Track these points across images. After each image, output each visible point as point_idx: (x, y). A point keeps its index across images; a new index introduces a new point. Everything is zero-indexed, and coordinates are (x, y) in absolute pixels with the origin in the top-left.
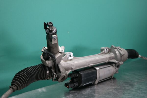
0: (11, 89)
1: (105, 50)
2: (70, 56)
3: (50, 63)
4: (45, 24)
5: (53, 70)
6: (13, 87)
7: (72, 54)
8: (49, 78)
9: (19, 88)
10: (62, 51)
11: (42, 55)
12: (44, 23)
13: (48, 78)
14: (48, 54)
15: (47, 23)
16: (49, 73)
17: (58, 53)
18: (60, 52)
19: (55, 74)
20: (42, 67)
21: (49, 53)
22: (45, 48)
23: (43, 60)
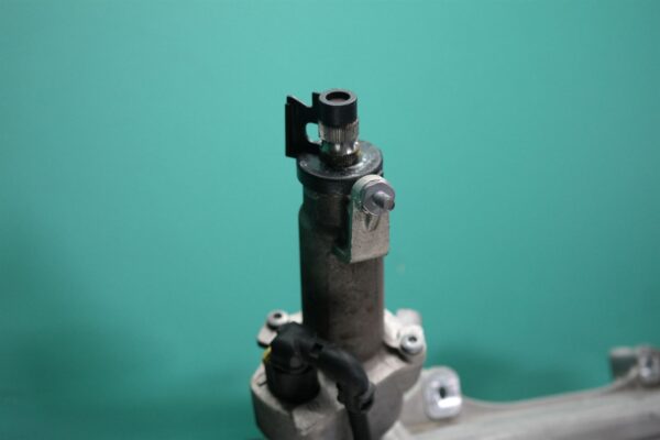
1: (643, 361)
2: (443, 393)
3: (323, 433)
4: (293, 106)
7: (453, 381)
10: (413, 339)
11: (261, 369)
12: (290, 100)
14: (314, 355)
15: (308, 103)
17: (383, 351)
18: (395, 344)
21: (318, 347)
22: (285, 319)
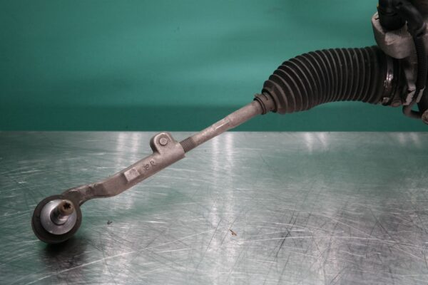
0: (256, 103)
3: (400, 46)
5: (409, 75)
6: (263, 99)
8: (388, 99)
9: (279, 106)
13: (386, 99)
14: (398, 7)
16: (392, 80)
19: (412, 87)
20: (371, 57)
23: (379, 29)
